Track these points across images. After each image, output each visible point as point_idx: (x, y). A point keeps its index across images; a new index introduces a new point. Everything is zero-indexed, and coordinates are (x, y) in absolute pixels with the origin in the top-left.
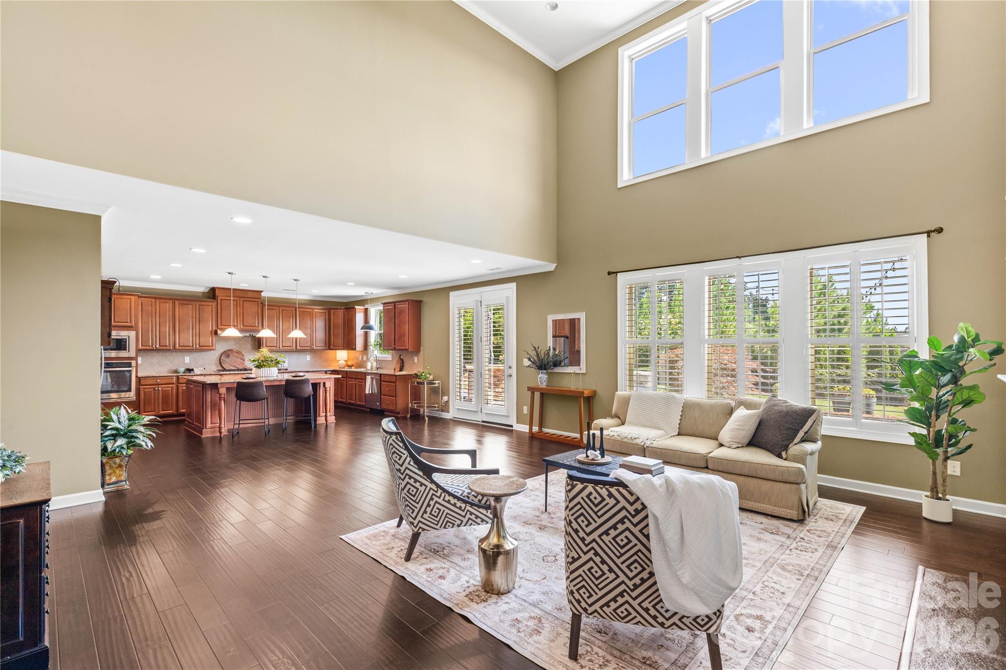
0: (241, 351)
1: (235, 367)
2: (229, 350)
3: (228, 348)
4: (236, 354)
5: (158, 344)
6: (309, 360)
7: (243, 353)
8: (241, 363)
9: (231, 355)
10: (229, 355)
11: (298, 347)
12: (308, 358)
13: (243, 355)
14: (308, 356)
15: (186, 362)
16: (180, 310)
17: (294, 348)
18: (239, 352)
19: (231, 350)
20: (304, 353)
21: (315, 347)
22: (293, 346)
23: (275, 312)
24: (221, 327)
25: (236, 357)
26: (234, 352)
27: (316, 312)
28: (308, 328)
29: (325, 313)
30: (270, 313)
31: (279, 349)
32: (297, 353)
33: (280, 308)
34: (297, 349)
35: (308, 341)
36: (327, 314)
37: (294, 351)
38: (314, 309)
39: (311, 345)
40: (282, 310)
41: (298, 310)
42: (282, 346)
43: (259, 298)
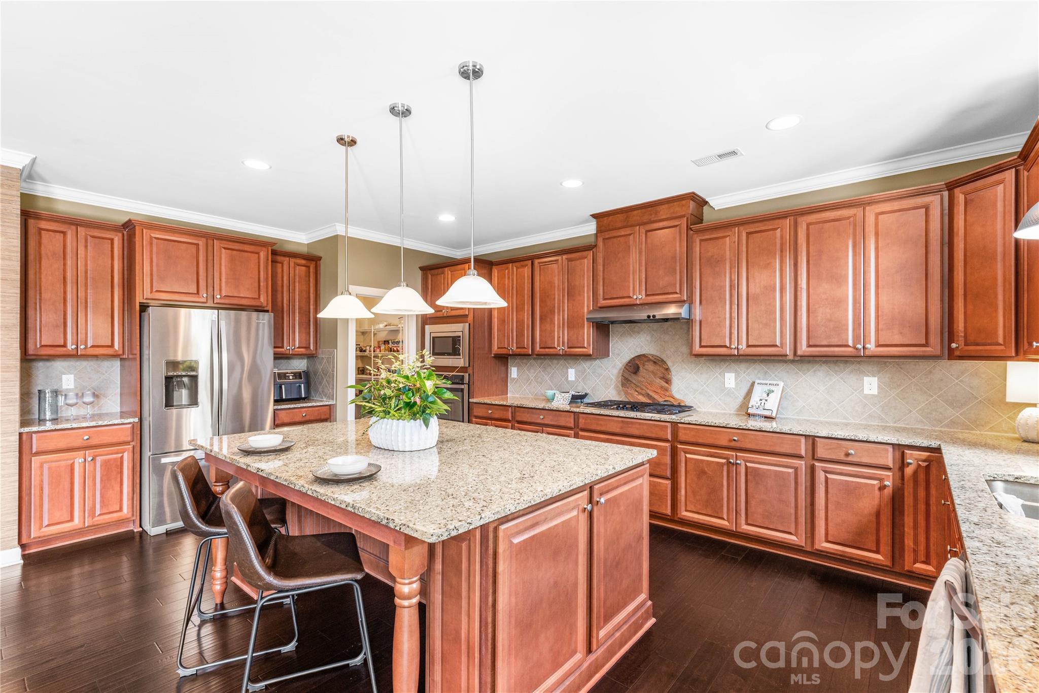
0: (664, 357)
1: (648, 396)
2: (639, 357)
3: (639, 352)
4: (650, 367)
5: (515, 345)
6: (875, 391)
7: (669, 364)
8: (662, 387)
9: (641, 368)
10: (638, 368)
11: (803, 348)
12: (871, 384)
13: (667, 369)
14: (866, 379)
15: (569, 379)
16: (542, 277)
17: (788, 351)
18: (658, 362)
19: (644, 355)
20: (853, 367)
21: (871, 346)
22: (783, 344)
23: (728, 243)
24: (603, 302)
25: (653, 372)
26: (649, 360)
27: (877, 215)
28: (840, 280)
29: (927, 208)
30: (712, 249)
31: (739, 355)
32: (824, 367)
33: (741, 228)
34: (799, 353)
35: (840, 327)
36: (935, 213)
37: (793, 362)
38: (870, 203)
39: (856, 339)
40: (748, 234)
41: (803, 222)
42: (748, 346)
43: (683, 216)
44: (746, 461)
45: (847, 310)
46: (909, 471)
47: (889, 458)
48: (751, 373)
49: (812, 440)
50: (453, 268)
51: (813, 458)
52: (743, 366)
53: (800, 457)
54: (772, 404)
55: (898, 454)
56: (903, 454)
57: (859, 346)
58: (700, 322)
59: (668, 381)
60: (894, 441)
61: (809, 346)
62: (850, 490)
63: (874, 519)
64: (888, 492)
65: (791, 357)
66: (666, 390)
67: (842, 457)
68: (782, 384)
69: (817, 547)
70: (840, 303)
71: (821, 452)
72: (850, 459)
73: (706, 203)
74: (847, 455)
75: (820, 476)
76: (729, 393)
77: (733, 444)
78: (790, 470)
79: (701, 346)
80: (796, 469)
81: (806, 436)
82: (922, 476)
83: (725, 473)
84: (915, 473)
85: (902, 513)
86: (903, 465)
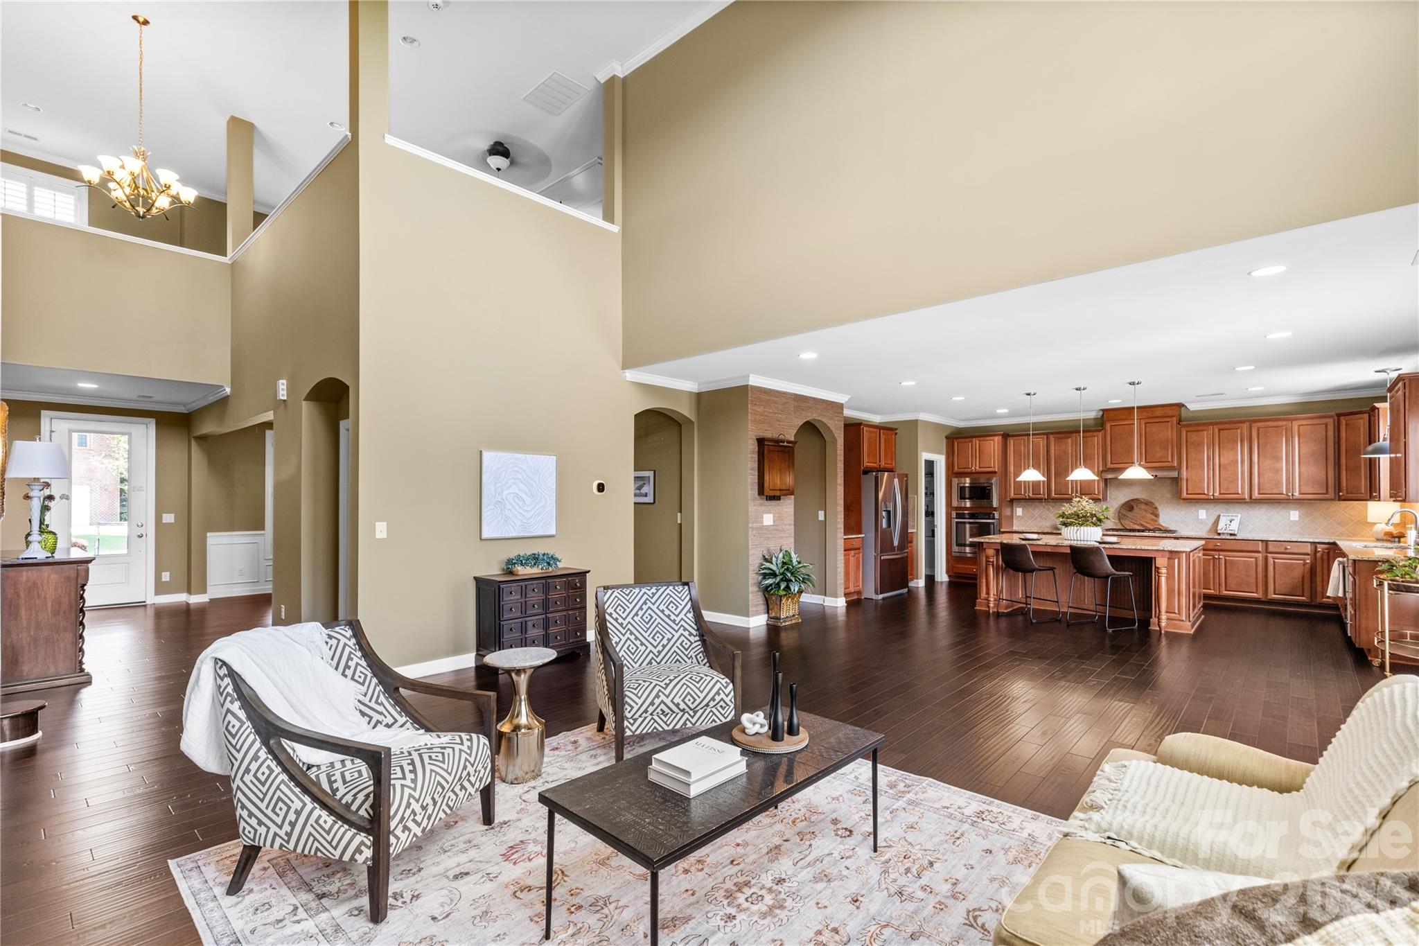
0: (1153, 501)
1: (1142, 525)
2: (1133, 500)
3: (1132, 497)
4: (1143, 507)
6: (1296, 517)
7: (1157, 505)
8: (1152, 520)
9: (1135, 508)
10: (1133, 507)
11: (1256, 495)
12: (1294, 515)
13: (1156, 508)
14: (1292, 512)
16: (1056, 447)
17: (1247, 496)
18: (1148, 503)
19: (1137, 499)
20: (1283, 506)
21: (1296, 494)
22: (1243, 493)
23: (1205, 436)
24: (1109, 465)
25: (1144, 510)
26: (1141, 502)
27: (1299, 426)
28: (1279, 459)
29: (1326, 425)
30: (1194, 437)
31: (1214, 499)
32: (1265, 505)
33: (1215, 427)
34: (1253, 497)
35: (1279, 484)
36: (1331, 428)
37: (1250, 503)
38: (1295, 419)
39: (1288, 490)
40: (1219, 430)
41: (1255, 426)
42: (1220, 494)
43: (1173, 416)
44: (1225, 556)
45: (1282, 475)
46: (1319, 555)
47: (1308, 549)
48: (1215, 510)
49: (1266, 542)
50: (981, 439)
51: (1267, 552)
52: (1211, 506)
53: (1259, 552)
54: (1234, 527)
55: (1313, 547)
56: (1316, 548)
57: (1290, 494)
58: (1187, 480)
59: (1157, 516)
60: (1311, 540)
61: (1259, 494)
62: (1288, 567)
63: (1301, 580)
64: (1308, 567)
65: (1248, 500)
66: (1156, 521)
67: (1283, 550)
68: (1240, 516)
69: (1269, 597)
70: (1279, 471)
71: (1271, 549)
72: (1288, 551)
73: (1183, 405)
74: (1286, 549)
75: (1271, 561)
76: (1202, 522)
77: (1216, 548)
78: (1253, 559)
79: (1187, 494)
80: (1256, 558)
81: (1262, 541)
82: (1325, 557)
83: (1212, 564)
84: (1322, 556)
85: (1316, 576)
86: (1316, 551)
